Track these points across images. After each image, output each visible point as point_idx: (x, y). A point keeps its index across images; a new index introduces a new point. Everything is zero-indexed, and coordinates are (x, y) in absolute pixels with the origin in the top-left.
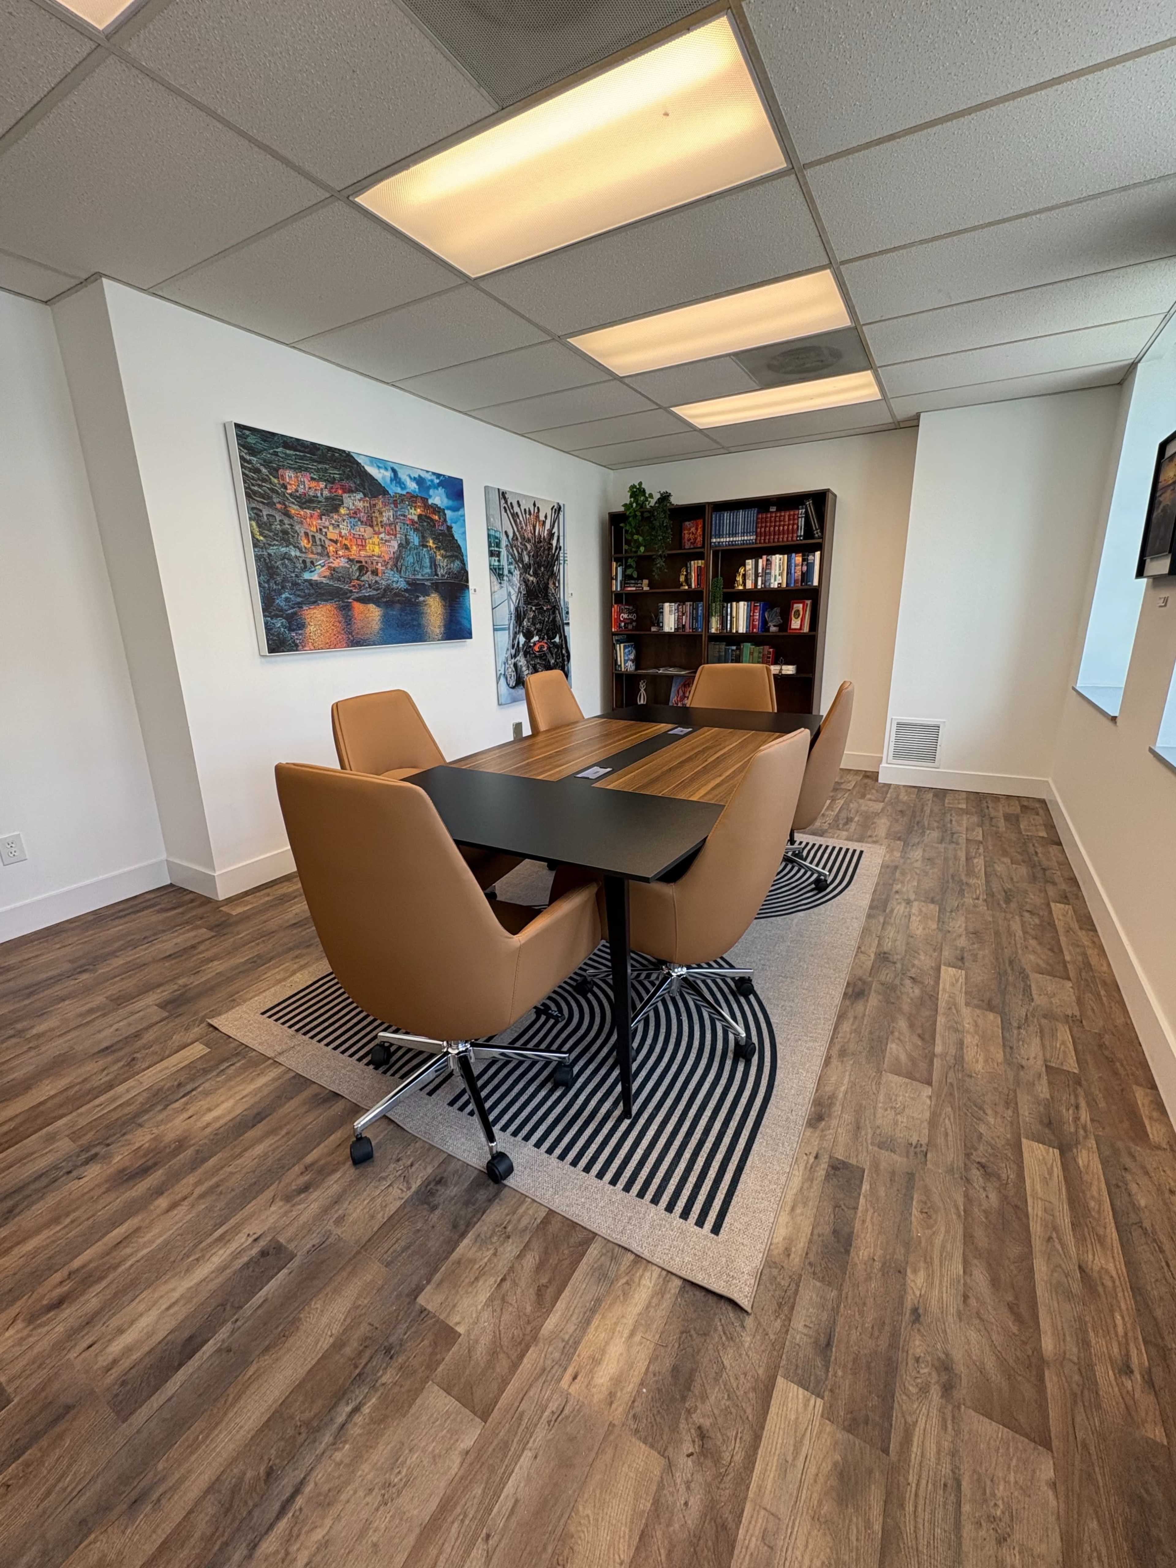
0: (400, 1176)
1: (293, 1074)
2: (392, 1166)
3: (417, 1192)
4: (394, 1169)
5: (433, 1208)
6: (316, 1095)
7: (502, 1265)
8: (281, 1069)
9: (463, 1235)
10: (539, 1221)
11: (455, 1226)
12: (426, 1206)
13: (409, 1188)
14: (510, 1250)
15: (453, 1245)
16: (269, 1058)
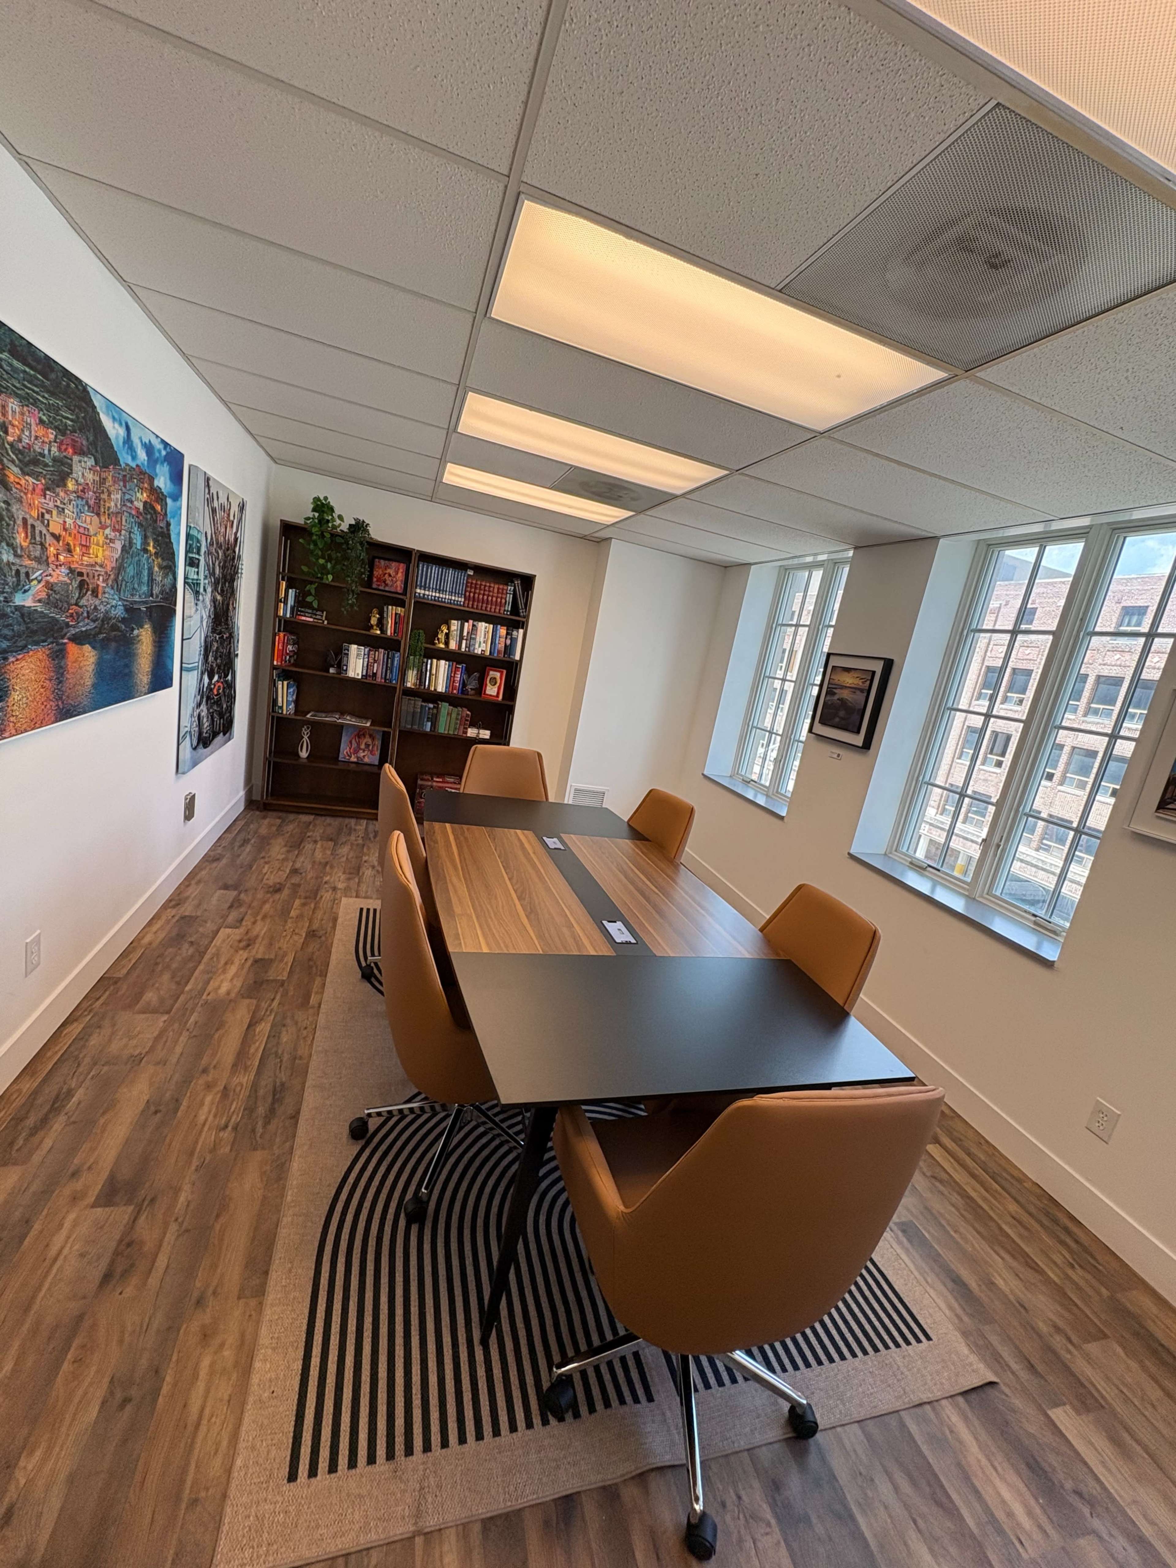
0: (746, 1520)
1: (477, 1528)
2: (728, 1518)
3: (779, 1520)
4: (733, 1519)
5: (807, 1519)
6: (547, 1523)
7: (898, 1509)
8: (451, 1536)
9: (852, 1517)
10: (865, 1441)
11: (839, 1517)
12: (801, 1525)
13: (769, 1525)
14: (884, 1488)
15: (857, 1535)
16: (411, 1539)
